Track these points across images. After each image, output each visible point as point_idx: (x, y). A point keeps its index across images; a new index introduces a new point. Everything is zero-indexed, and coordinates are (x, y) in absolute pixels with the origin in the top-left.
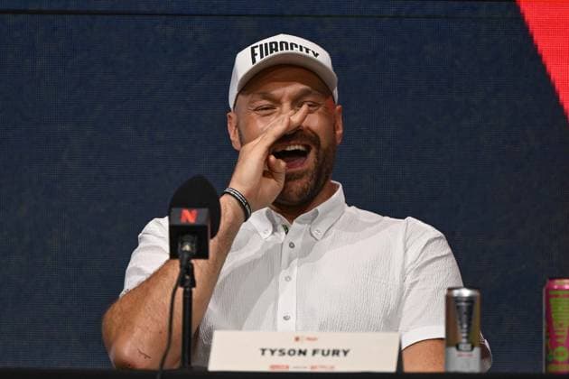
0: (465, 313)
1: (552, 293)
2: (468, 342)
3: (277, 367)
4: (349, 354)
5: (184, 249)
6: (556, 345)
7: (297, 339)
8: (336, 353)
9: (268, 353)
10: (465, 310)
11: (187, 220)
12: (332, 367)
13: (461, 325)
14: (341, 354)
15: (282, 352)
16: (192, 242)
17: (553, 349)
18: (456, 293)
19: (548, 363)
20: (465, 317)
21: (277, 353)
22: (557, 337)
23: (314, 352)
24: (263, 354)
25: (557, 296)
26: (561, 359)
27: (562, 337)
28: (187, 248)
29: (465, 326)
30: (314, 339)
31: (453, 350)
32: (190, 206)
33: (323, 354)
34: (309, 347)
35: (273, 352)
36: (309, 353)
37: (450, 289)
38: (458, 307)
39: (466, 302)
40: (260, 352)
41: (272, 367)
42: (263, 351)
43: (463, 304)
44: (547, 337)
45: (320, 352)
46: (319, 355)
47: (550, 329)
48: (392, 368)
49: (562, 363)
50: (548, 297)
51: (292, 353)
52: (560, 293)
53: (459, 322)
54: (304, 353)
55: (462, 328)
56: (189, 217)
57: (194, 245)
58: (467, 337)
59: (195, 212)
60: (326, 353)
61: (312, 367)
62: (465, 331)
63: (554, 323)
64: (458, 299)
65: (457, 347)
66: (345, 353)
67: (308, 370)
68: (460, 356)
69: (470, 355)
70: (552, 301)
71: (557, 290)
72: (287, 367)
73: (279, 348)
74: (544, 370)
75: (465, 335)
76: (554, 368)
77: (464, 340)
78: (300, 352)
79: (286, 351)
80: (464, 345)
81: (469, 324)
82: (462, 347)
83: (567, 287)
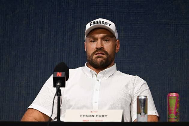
0: (143, 104)
1: (170, 97)
2: (144, 113)
3: (85, 120)
5: (58, 84)
6: (171, 113)
7: (91, 112)
8: (103, 116)
9: (82, 116)
10: (142, 103)
11: (59, 76)
12: (102, 120)
13: (142, 107)
14: (105, 116)
15: (87, 116)
16: (60, 82)
17: (170, 114)
18: (140, 97)
19: (168, 119)
20: (143, 105)
21: (85, 116)
22: (171, 111)
23: (97, 116)
25: (171, 98)
26: (172, 117)
27: (173, 111)
28: (59, 84)
29: (143, 108)
30: (97, 112)
31: (139, 115)
32: (59, 71)
34: (95, 114)
35: (84, 116)
36: (95, 116)
37: (138, 96)
38: (141, 102)
39: (143, 100)
40: (80, 116)
41: (84, 120)
42: (81, 115)
44: (168, 111)
45: (98, 116)
46: (98, 117)
47: (169, 108)
48: (120, 121)
49: (173, 119)
50: (169, 98)
51: (90, 116)
52: (172, 97)
53: (141, 107)
54: (93, 116)
55: (142, 108)
56: (59, 74)
57: (61, 83)
58: (143, 111)
59: (61, 73)
60: (100, 116)
61: (96, 121)
62: (143, 109)
63: (170, 107)
64: (140, 100)
65: (140, 114)
66: (106, 116)
67: (95, 121)
68: (141, 117)
69: (144, 117)
70: (170, 100)
71: (171, 96)
72: (88, 121)
73: (86, 115)
74: (167, 121)
75: (143, 110)
76: (170, 120)
77: (143, 112)
78: (92, 116)
79: (88, 116)
80: (143, 114)
81: (144, 107)
82: (142, 114)
83: (174, 95)
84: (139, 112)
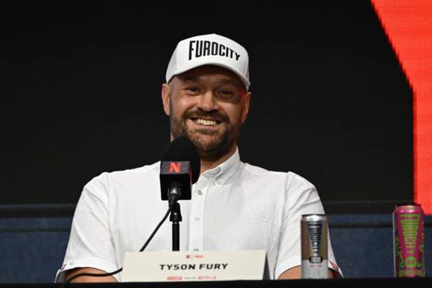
0: (316, 234)
2: (318, 256)
3: (173, 278)
4: (227, 267)
6: (407, 255)
7: (188, 257)
8: (217, 266)
9: (166, 268)
10: (315, 231)
11: (174, 171)
12: (215, 278)
13: (313, 242)
14: (222, 267)
15: (177, 267)
17: (404, 259)
18: (308, 218)
20: (315, 237)
21: (172, 268)
23: (201, 266)
24: (162, 269)
25: (407, 218)
27: (410, 249)
29: (316, 244)
30: (201, 257)
31: (307, 261)
33: (207, 267)
34: (197, 263)
35: (169, 267)
36: (197, 267)
37: (304, 216)
38: (310, 229)
39: (316, 225)
42: (162, 266)
43: (314, 227)
44: (398, 250)
45: (206, 266)
46: (204, 269)
48: (260, 277)
49: (411, 269)
50: (397, 219)
51: (184, 267)
53: (311, 241)
54: (194, 268)
55: (314, 245)
56: (175, 168)
58: (317, 252)
60: (210, 267)
61: (199, 278)
62: (316, 247)
64: (309, 223)
65: (310, 260)
66: (225, 266)
67: (196, 280)
68: (312, 266)
69: (321, 266)
72: (181, 278)
73: (175, 264)
74: (395, 276)
75: (316, 250)
77: (316, 255)
78: (190, 266)
79: (180, 266)
81: (319, 243)
82: (314, 259)
83: (411, 211)
84: (306, 255)
